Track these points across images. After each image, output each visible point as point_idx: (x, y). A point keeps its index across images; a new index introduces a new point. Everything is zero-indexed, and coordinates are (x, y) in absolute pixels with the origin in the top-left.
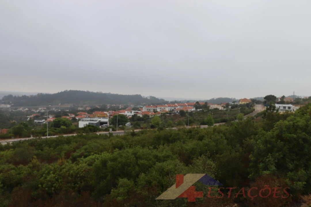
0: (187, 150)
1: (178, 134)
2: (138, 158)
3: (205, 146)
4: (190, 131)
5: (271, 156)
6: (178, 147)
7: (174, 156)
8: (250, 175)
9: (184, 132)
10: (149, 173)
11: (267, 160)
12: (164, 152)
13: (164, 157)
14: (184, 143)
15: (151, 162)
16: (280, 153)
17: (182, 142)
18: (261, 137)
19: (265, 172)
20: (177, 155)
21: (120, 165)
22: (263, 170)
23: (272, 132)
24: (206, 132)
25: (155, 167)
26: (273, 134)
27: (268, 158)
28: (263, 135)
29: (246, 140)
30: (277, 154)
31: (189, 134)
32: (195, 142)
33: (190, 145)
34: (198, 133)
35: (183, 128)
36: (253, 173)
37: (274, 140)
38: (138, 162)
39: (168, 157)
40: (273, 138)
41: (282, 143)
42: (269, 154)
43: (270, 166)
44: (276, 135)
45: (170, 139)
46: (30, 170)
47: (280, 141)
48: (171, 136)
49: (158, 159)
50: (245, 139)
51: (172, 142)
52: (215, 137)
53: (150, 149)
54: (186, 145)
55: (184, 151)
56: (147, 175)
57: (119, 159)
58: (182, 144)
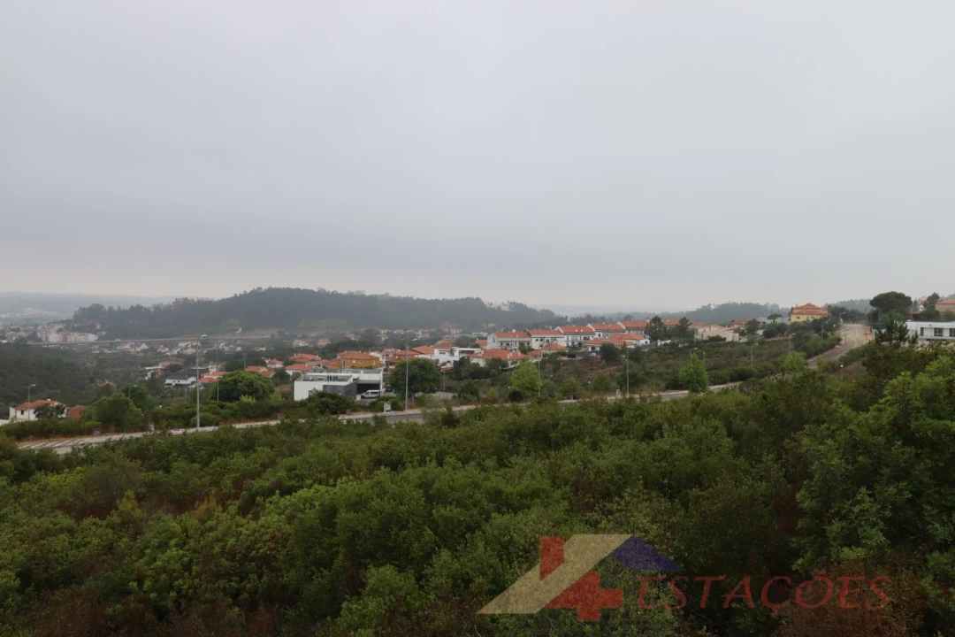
0: (599, 473)
1: (578, 420)
2: (434, 498)
3: (660, 461)
4: (618, 411)
5: (870, 496)
6: (574, 463)
7: (557, 494)
8: (800, 561)
9: (600, 413)
10: (466, 547)
11: (856, 509)
12: (526, 481)
13: (522, 496)
14: (594, 446)
15: (475, 511)
16: (902, 485)
17: (585, 446)
18: (837, 429)
19: (846, 550)
20: (568, 488)
21: (375, 521)
22: (842, 546)
23: (876, 414)
24: (670, 413)
25: (487, 528)
26: (877, 418)
27: (859, 502)
28: (845, 422)
29: (795, 441)
30: (892, 490)
31: (614, 419)
32: (630, 444)
33: (613, 455)
34: (642, 417)
35: (596, 401)
36: (809, 555)
37: (880, 439)
38: (434, 512)
39: (535, 494)
40: (880, 434)
41: (908, 449)
42: (863, 489)
43: (865, 531)
44: (889, 423)
45: (553, 435)
46: (110, 536)
47: (900, 443)
48: (556, 425)
49: (502, 502)
50: (793, 435)
51: (557, 447)
52: (695, 428)
53: (484, 469)
54: (599, 454)
55: (592, 476)
56: (461, 556)
57: (375, 504)
58: (589, 452)
